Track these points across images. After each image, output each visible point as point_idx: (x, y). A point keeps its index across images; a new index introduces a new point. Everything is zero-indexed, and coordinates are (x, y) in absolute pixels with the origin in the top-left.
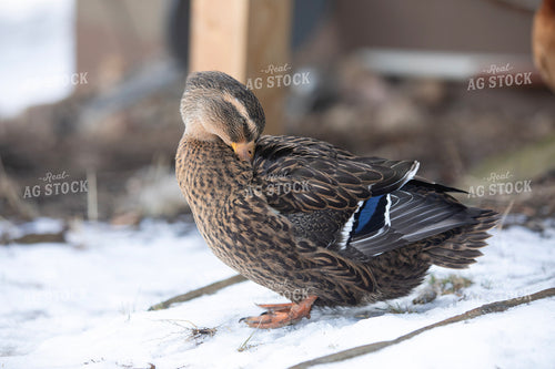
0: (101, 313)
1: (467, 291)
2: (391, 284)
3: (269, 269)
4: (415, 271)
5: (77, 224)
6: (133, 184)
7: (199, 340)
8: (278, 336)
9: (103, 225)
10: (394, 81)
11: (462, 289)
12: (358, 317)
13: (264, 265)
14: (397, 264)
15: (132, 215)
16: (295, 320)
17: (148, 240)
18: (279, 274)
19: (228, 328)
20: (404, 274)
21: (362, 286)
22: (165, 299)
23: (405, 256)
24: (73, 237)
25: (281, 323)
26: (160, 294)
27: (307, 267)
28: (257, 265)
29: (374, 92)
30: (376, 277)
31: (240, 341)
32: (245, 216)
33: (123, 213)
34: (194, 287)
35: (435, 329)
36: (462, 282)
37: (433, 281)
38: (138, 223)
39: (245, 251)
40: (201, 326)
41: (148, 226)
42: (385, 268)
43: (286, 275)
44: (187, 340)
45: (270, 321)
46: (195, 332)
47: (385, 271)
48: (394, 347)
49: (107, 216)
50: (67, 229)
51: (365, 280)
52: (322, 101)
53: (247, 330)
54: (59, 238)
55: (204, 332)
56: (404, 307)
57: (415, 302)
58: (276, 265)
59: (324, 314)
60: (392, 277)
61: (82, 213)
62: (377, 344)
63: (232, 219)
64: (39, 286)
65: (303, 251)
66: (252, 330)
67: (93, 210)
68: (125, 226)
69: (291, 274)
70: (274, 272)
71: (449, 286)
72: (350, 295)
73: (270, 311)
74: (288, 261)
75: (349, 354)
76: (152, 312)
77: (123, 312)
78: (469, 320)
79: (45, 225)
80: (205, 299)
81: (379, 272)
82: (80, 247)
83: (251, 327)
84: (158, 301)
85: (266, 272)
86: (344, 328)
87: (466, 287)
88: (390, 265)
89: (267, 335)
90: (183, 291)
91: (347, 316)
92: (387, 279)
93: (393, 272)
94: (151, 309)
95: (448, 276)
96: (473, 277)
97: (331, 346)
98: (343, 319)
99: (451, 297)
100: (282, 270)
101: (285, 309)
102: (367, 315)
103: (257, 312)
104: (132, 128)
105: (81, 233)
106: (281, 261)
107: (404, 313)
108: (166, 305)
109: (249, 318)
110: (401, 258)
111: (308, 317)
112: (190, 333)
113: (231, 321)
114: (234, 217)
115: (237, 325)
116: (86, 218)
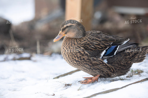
0: (40, 79)
1: (142, 74)
2: (120, 71)
3: (86, 67)
4: (127, 67)
5: (34, 55)
6: (50, 44)
7: (67, 87)
8: (89, 86)
9: (41, 55)
10: (123, 15)
11: (140, 73)
12: (111, 81)
13: (85, 66)
14: (121, 65)
15: (49, 52)
16: (94, 82)
17: (54, 59)
18: (89, 68)
19: (75, 84)
20: (124, 68)
21: (111, 71)
22: (58, 76)
23: (123, 63)
24: (33, 58)
25: (90, 83)
26: (57, 74)
27: (95, 65)
28: (83, 67)
29: (117, 18)
30: (115, 69)
31: (78, 88)
32: (80, 55)
33: (47, 52)
34: (66, 72)
35: (133, 85)
36: (140, 71)
37: (132, 71)
38: (51, 54)
39: (80, 64)
40: (67, 83)
41: (54, 55)
42: (117, 66)
43: (91, 69)
44: (64, 87)
45: (86, 82)
46: (66, 85)
47: (118, 67)
48: (121, 89)
49: (43, 53)
50: (31, 56)
51: (112, 70)
52: (103, 21)
53: (80, 84)
54: (29, 59)
55: (68, 85)
56: (124, 78)
57: (127, 77)
58: (87, 66)
59: (101, 80)
60: (120, 69)
61: (35, 52)
62: (116, 89)
63: (76, 57)
64: (23, 72)
65: (93, 61)
66: (82, 84)
67: (38, 51)
68: (48, 55)
69: (92, 68)
70: (87, 68)
71: (137, 72)
72: (108, 74)
73: (87, 79)
74: (90, 64)
75: (108, 91)
76: (54, 79)
77: (46, 79)
78: (142, 82)
79: (26, 55)
80: (69, 76)
81: (116, 67)
82: (35, 61)
83: (81, 83)
84: (56, 76)
85: (85, 68)
86: (107, 84)
87: (141, 73)
88: (119, 65)
89: (86, 86)
90: (63, 73)
91: (108, 81)
92: (119, 70)
93: (120, 67)
94: (54, 78)
95: (136, 70)
96: (143, 70)
97: (103, 89)
98: (107, 82)
99: (137, 76)
100: (89, 67)
101: (91, 78)
102: (113, 80)
103: (83, 80)
104: (50, 28)
105: (35, 57)
106: (88, 64)
107: (124, 80)
108: (58, 77)
109: (81, 81)
110: (122, 63)
111: (97, 81)
112: (64, 85)
113: (76, 82)
114: (77, 56)
115: (78, 83)
116: (36, 53)
